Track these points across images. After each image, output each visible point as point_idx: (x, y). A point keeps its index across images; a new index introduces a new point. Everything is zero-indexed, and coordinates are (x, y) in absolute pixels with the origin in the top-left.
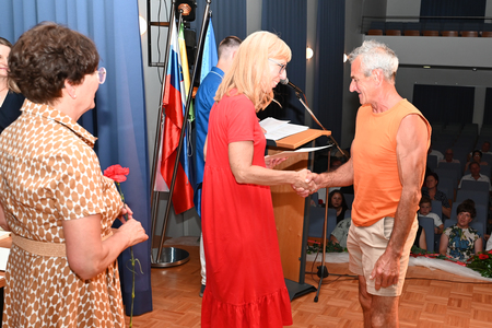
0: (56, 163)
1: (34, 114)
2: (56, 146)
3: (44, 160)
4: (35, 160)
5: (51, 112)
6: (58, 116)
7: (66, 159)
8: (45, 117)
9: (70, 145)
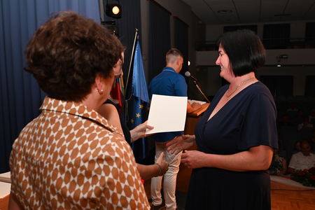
0: (96, 166)
1: (59, 112)
2: (93, 146)
3: (82, 164)
4: (70, 165)
5: (77, 108)
6: (86, 112)
7: (109, 159)
8: (72, 114)
9: (109, 142)
